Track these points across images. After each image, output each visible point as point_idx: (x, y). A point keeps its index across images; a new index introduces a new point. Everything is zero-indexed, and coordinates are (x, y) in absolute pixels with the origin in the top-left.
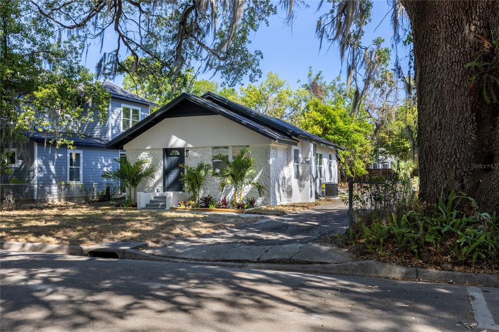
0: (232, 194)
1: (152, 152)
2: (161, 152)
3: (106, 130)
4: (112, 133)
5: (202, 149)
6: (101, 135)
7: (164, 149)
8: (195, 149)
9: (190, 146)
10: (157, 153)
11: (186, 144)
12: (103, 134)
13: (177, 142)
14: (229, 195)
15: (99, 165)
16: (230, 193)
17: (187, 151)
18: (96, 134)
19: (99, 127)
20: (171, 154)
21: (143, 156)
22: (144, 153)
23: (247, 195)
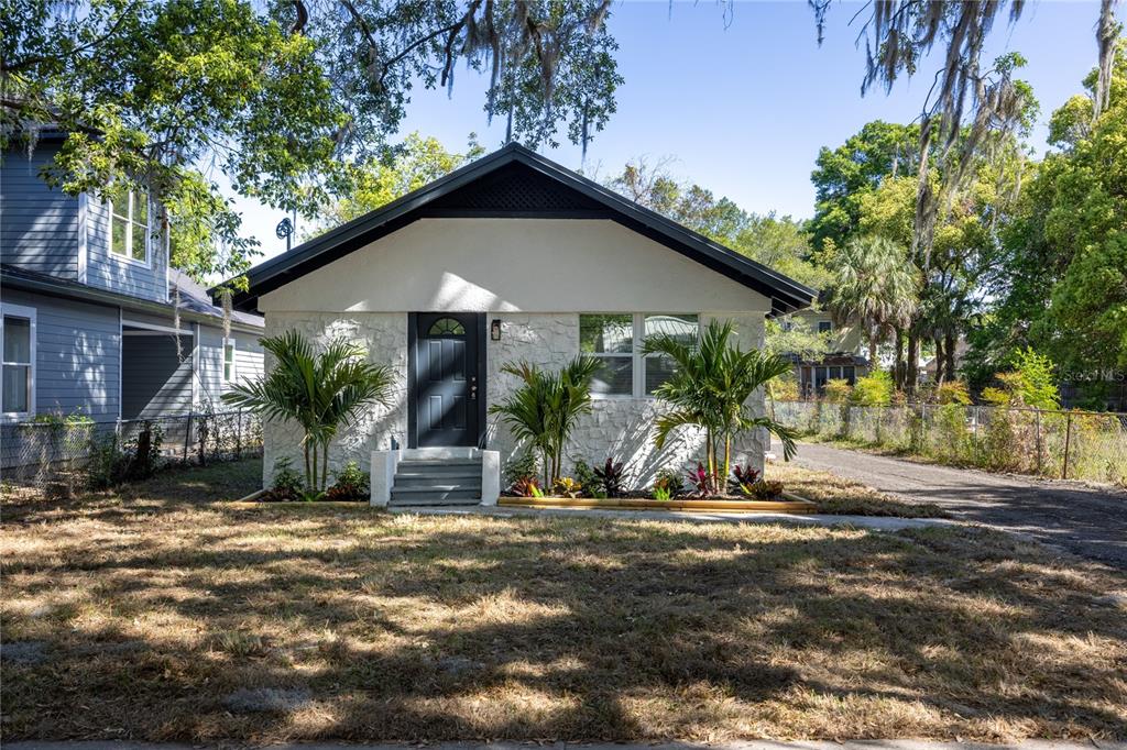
0: (647, 453)
1: (366, 322)
2: (403, 324)
3: (69, 248)
4: (88, 258)
5: (549, 320)
6: (46, 263)
7: (410, 314)
8: (524, 318)
9: (510, 308)
10: (386, 324)
11: (497, 303)
12: (55, 259)
13: (462, 294)
14: (635, 457)
15: (75, 359)
16: (640, 451)
17: (497, 323)
18: (26, 259)
19: (40, 236)
20: (434, 331)
21: (337, 331)
22: (336, 324)
23: (696, 455)
